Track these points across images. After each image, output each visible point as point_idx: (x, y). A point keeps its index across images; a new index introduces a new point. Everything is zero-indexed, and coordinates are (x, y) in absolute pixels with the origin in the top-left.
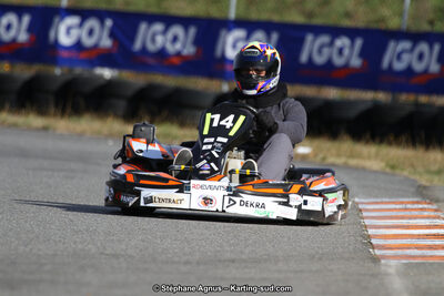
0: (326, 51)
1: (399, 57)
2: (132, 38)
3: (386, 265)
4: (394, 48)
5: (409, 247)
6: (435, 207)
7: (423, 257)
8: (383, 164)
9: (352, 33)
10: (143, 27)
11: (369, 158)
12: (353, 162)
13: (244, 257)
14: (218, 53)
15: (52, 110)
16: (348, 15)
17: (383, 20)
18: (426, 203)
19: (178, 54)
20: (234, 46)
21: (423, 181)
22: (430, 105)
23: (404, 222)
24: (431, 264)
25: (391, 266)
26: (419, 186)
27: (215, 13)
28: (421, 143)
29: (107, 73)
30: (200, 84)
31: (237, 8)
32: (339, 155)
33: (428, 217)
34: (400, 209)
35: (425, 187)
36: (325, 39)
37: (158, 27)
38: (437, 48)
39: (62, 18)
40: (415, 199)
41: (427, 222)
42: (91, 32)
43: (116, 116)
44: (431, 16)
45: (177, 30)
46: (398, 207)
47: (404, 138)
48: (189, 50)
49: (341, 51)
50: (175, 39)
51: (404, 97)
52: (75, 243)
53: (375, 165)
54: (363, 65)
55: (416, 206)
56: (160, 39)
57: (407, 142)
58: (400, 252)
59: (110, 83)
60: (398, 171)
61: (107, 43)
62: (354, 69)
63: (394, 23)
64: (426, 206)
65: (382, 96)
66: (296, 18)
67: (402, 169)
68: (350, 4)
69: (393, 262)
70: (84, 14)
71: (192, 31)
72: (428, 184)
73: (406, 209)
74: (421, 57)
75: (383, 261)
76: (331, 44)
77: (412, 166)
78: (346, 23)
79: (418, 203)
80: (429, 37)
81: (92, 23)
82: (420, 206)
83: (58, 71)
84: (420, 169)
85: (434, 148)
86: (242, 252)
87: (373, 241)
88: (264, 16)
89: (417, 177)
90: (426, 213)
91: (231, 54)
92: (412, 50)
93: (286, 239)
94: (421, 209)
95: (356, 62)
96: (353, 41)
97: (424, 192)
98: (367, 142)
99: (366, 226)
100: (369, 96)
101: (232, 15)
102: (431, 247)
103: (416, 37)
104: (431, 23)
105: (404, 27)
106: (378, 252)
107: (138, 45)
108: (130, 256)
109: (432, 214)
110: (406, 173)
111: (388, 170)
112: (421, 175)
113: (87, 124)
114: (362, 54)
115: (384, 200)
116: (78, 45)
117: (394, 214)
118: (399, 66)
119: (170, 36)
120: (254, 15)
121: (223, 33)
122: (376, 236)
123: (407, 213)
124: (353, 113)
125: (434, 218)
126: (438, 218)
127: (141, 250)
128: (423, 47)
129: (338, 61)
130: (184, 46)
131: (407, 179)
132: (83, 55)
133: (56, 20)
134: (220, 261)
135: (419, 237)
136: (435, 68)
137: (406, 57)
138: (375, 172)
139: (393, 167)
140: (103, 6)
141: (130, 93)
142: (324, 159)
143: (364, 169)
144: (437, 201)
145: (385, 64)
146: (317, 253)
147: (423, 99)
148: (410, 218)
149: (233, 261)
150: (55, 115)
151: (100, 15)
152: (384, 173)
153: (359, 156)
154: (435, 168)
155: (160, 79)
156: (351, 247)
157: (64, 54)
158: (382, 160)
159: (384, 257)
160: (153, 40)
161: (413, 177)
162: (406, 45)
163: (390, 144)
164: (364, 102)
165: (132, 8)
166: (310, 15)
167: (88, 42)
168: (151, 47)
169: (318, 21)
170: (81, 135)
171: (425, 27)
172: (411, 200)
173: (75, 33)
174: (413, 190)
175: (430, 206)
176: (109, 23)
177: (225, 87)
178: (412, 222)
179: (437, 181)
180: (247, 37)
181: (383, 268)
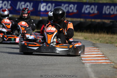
0: (67, 8)
1: (86, 9)
2: (16, 6)
3: (86, 65)
4: (85, 7)
5: (92, 60)
6: (98, 49)
7: (96, 62)
8: (83, 38)
10: (19, 3)
11: (79, 36)
14: (39, 9)
18: (95, 48)
20: (43, 8)
21: (94, 42)
22: (95, 22)
23: (90, 53)
24: (98, 64)
25: (88, 65)
26: (93, 43)
28: (93, 32)
35: (95, 44)
36: (67, 5)
37: (23, 3)
38: (96, 7)
40: (93, 47)
41: (96, 53)
45: (28, 4)
46: (88, 49)
49: (71, 8)
51: (88, 20)
54: (77, 12)
55: (93, 49)
57: (89, 32)
58: (89, 61)
61: (9, 7)
62: (74, 13)
64: (95, 49)
65: (82, 20)
67: (88, 39)
69: (88, 64)
71: (32, 4)
72: (95, 43)
73: (90, 50)
74: (92, 9)
75: (85, 64)
76: (69, 6)
77: (91, 38)
79: (93, 48)
80: (94, 4)
81: (5, 2)
82: (94, 49)
84: (93, 39)
85: (96, 33)
86: (48, 62)
87: (82, 58)
89: (92, 41)
90: (95, 51)
91: (42, 10)
92: (90, 8)
93: (59, 59)
95: (75, 11)
96: (74, 5)
97: (95, 45)
98: (79, 32)
100: (79, 20)
102: (98, 60)
103: (91, 4)
106: (84, 61)
107: (17, 8)
109: (97, 51)
110: (89, 40)
111: (85, 39)
112: (93, 40)
114: (77, 9)
117: (87, 51)
118: (86, 12)
119: (26, 5)
121: (40, 4)
122: (83, 57)
125: (98, 52)
126: (99, 52)
128: (93, 7)
129: (71, 11)
130: (30, 8)
131: (90, 41)
135: (94, 57)
136: (96, 12)
137: (88, 9)
139: (86, 39)
144: (98, 47)
145: (83, 11)
146: (68, 62)
147: (93, 20)
148: (91, 52)
152: (83, 40)
153: (77, 36)
154: (97, 38)
156: (77, 60)
158: (83, 37)
159: (85, 63)
160: (22, 6)
162: (88, 6)
163: (85, 32)
167: (4, 7)
168: (21, 8)
172: (91, 47)
174: (92, 44)
176: (10, 2)
177: (41, 19)
178: (92, 53)
179: (98, 42)
180: (46, 5)
181: (85, 66)
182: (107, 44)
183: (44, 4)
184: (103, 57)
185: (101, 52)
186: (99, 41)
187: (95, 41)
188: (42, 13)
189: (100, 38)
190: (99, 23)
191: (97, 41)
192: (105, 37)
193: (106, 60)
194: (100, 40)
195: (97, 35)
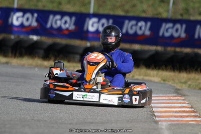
0: (134, 28)
1: (167, 30)
2: (46, 22)
4: (164, 26)
5: (171, 117)
6: (183, 98)
7: (178, 121)
8: (160, 79)
9: (145, 20)
10: (51, 17)
11: (153, 76)
12: (146, 78)
13: (97, 121)
14: (85, 28)
15: (10, 54)
16: (144, 11)
17: (160, 14)
18: (179, 97)
19: (67, 29)
20: (93, 26)
21: (178, 87)
22: (181, 52)
23: (169, 105)
24: (181, 124)
25: (164, 125)
26: (176, 89)
27: (84, 10)
28: (177, 70)
29: (35, 38)
30: (77, 43)
31: (94, 8)
32: (140, 75)
33: (180, 103)
34: (167, 99)
35: (179, 90)
36: (133, 22)
37: (58, 17)
38: (184, 26)
39: (15, 13)
40: (175, 95)
41: (180, 105)
42: (28, 19)
43: (39, 57)
44: (181, 12)
45: (67, 18)
46: (167, 98)
47: (169, 67)
48: (72, 27)
49: (141, 28)
50: (66, 22)
51: (169, 49)
52: (20, 114)
53: (156, 79)
54: (151, 34)
55: (175, 98)
56: (59, 22)
57: (171, 68)
58: (167, 119)
59: (36, 42)
60: (167, 82)
61: (35, 24)
62: (147, 36)
63: (164, 15)
64: (179, 98)
65: (159, 48)
66: (120, 13)
67: (169, 81)
68: (145, 7)
69: (164, 123)
70: (24, 11)
71: (74, 19)
72: (180, 88)
73: (170, 99)
74: (177, 30)
75: (160, 123)
76: (137, 24)
77: (173, 80)
78: (143, 15)
79: (175, 96)
80: (181, 22)
81: (28, 15)
82: (177, 98)
83: (12, 37)
84: (177, 81)
85: (183, 71)
86: (96, 119)
87: (156, 114)
88: (106, 12)
89: (175, 85)
90: (179, 101)
91: (91, 29)
92: (173, 27)
93: (116, 113)
94: (177, 99)
95: (148, 33)
96: (146, 23)
97: (179, 92)
98: (153, 69)
99: (152, 107)
100: (153, 48)
101: (92, 11)
102: (181, 117)
103: (174, 22)
104: (182, 15)
105: (169, 17)
106: (157, 119)
107: (49, 25)
108: (45, 121)
109: (182, 101)
110: (170, 83)
111: (162, 82)
112: (177, 83)
113: (26, 61)
114: (150, 29)
115: (161, 95)
116: (22, 25)
117: (165, 101)
118: (167, 35)
119: (63, 21)
120: (101, 12)
121: (88, 19)
122: (157, 112)
123: (171, 101)
124: (146, 56)
125: (183, 103)
126: (185, 103)
127: (50, 118)
128: (178, 26)
129: (140, 32)
130: (70, 26)
131: (171, 86)
132: (24, 30)
133: (12, 14)
134: (86, 123)
135: (176, 112)
136: (183, 35)
137: (170, 30)
138: (156, 83)
139: (164, 80)
140: (33, 8)
141: (45, 46)
142: (133, 76)
143: (151, 81)
144: (184, 96)
145: (161, 34)
146: (130, 119)
147: (178, 49)
148: (172, 103)
149: (92, 123)
150: (11, 57)
151: (32, 12)
152: (160, 83)
153: (149, 75)
154: (183, 81)
155: (59, 40)
156: (145, 117)
157: (15, 29)
158: (159, 77)
159: (160, 121)
160: (56, 23)
161: (173, 85)
162: (170, 25)
163: (163, 70)
164: (151, 51)
165: (46, 9)
166: (127, 11)
167: (26, 24)
168: (55, 26)
169: (130, 14)
170: (23, 66)
171: (179, 17)
172: (172, 95)
173: (20, 20)
174: (173, 90)
175: (181, 98)
176: (36, 15)
177: (88, 44)
178: (173, 105)
179: (184, 87)
180: (99, 22)
181: (160, 126)
182: (200, 91)
183: (95, 20)
184: (191, 112)
185: (188, 104)
186: (187, 85)
187: (180, 85)
188: (90, 35)
189: (189, 79)
190: (187, 54)
191: (184, 85)
192: (198, 79)
193: (196, 116)
194: (189, 83)
195: (184, 76)
